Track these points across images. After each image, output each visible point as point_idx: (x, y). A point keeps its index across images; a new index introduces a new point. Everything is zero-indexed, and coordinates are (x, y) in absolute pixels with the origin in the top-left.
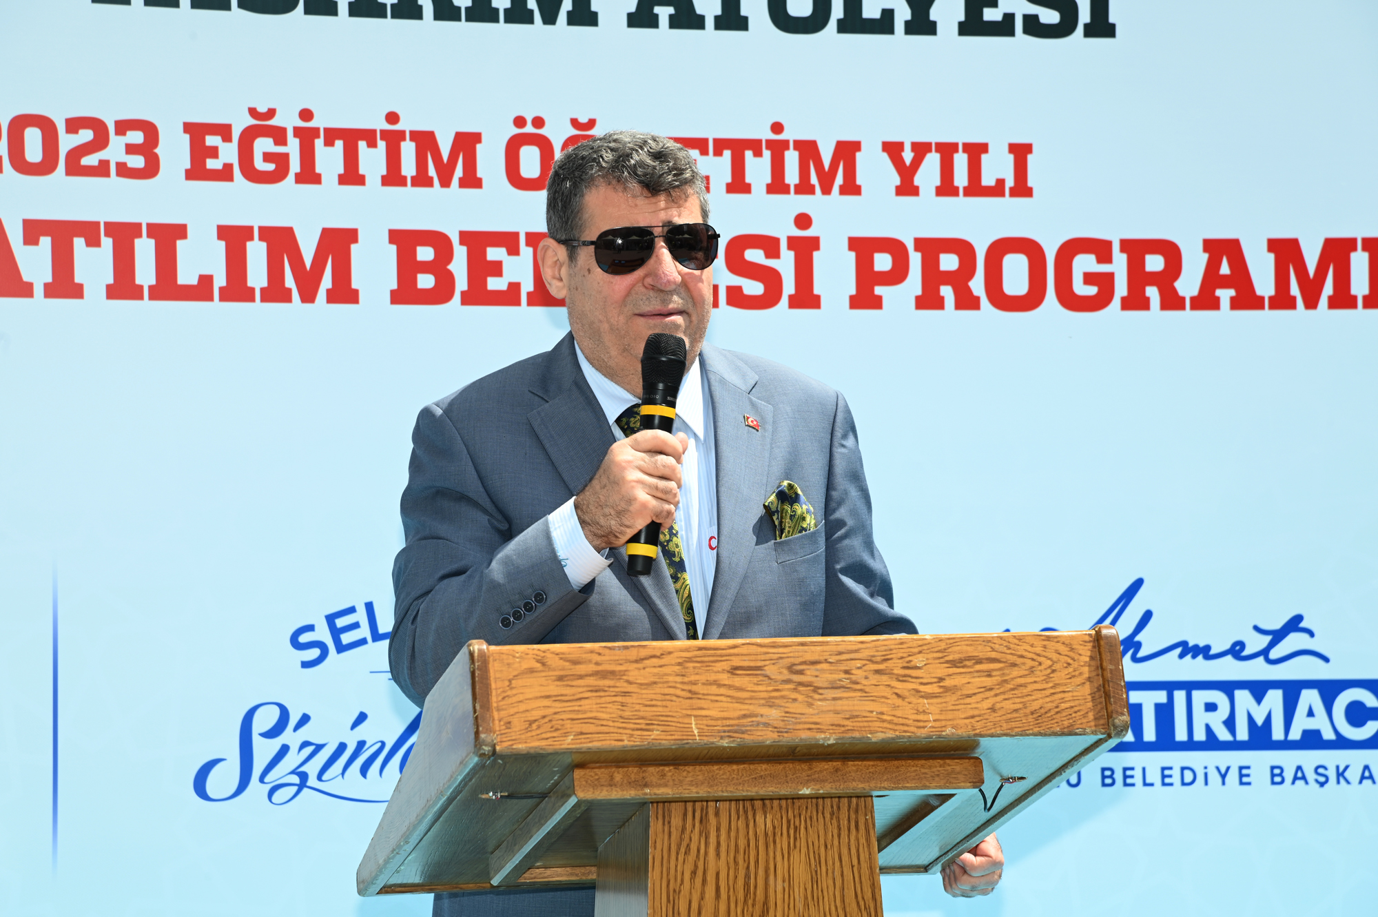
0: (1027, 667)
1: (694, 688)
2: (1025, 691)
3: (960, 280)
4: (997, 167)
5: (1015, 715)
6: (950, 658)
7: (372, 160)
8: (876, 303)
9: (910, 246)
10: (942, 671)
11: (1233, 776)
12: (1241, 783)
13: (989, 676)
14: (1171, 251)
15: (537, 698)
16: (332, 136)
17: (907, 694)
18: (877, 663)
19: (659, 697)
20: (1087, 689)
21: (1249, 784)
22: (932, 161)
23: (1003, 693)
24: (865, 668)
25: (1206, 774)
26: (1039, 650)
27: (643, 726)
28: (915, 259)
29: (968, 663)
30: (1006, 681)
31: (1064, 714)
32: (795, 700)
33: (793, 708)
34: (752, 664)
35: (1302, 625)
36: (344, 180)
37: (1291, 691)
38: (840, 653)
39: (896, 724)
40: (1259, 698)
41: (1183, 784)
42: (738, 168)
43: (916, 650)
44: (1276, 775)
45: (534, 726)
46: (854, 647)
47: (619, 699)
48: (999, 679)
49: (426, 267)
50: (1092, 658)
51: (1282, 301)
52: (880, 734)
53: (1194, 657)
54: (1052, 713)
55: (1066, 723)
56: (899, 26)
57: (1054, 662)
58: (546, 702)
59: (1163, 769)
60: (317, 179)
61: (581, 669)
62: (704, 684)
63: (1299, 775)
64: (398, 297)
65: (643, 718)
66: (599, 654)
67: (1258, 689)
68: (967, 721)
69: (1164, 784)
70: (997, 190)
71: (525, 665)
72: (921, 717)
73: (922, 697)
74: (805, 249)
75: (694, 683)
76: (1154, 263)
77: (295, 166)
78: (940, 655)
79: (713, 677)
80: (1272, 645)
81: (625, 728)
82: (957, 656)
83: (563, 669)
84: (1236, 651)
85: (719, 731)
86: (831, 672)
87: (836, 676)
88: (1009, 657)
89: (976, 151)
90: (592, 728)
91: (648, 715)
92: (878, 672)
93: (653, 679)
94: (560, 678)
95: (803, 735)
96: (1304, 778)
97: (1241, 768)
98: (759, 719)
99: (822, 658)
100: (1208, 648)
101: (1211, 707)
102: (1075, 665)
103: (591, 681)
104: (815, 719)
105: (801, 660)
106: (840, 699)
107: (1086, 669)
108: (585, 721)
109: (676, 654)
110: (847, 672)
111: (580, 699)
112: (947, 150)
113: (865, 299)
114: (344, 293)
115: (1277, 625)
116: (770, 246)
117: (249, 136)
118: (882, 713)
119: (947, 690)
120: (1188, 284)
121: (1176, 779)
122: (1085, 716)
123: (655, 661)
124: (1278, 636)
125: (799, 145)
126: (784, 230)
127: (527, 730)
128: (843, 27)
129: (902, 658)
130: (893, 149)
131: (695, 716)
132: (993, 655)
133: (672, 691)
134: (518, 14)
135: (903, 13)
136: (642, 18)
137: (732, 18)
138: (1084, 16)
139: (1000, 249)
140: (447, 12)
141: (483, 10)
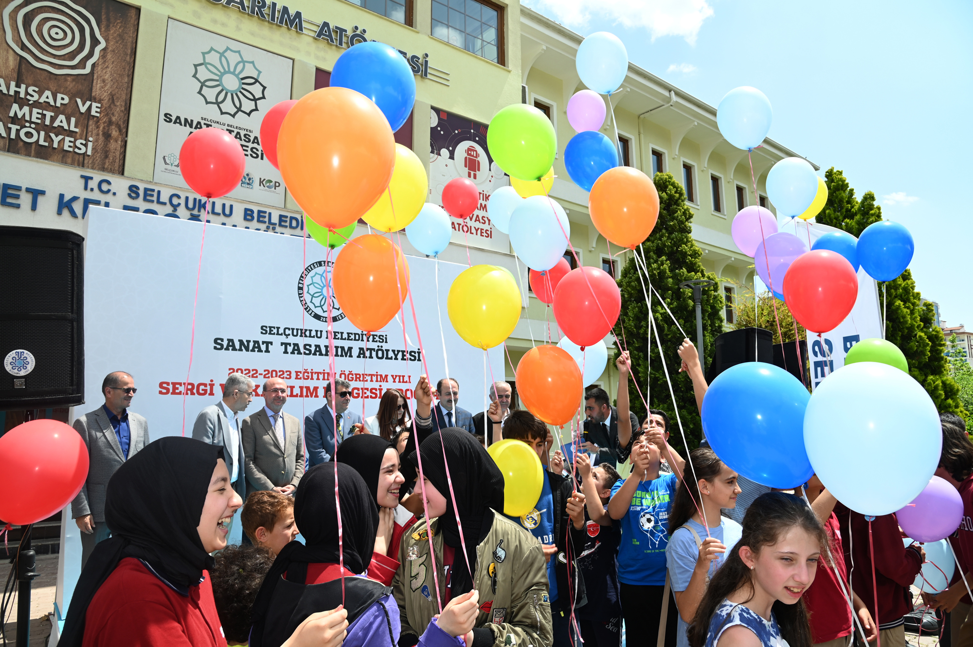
7: (321, 376)
16: (315, 373)
22: (398, 378)
36: (317, 379)
42: (372, 378)
60: (313, 379)
70: (406, 382)
77: (310, 377)
89: (403, 376)
112: (400, 376)
114: (317, 396)
116: (376, 389)
117: (304, 373)
125: (380, 375)
126: (378, 387)
128: (386, 359)
130: (392, 376)
134: (342, 356)
135: (394, 357)
136: (359, 357)
137: (371, 357)
138: (417, 358)
139: (407, 390)
140: (332, 355)
141: (337, 355)
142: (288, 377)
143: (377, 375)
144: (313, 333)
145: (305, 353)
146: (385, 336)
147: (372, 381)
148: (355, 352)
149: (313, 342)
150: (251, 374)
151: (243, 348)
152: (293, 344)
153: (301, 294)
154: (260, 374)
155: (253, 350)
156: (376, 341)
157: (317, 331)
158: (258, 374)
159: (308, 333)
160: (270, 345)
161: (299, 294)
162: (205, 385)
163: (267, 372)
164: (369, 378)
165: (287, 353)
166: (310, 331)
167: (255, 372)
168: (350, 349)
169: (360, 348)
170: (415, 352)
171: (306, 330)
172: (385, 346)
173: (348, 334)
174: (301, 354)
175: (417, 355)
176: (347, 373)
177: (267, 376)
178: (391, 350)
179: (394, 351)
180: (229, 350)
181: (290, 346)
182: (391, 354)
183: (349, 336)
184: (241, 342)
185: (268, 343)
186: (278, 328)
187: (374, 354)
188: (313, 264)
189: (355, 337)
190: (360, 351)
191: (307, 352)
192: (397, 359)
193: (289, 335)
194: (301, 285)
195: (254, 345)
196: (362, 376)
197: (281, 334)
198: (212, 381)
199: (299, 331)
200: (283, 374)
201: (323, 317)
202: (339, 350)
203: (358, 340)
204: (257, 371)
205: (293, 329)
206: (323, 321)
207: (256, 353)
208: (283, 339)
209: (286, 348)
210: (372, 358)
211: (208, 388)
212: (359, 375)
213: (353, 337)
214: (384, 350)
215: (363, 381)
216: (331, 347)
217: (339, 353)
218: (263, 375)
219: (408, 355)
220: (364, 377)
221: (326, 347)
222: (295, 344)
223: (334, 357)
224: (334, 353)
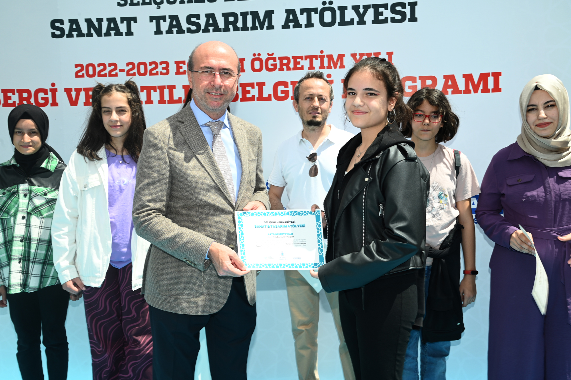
14: (434, 79)
42: (311, 63)
56: (355, 23)
76: (429, 82)
125: (328, 56)
128: (340, 24)
130: (354, 56)
134: (254, 28)
135: (356, 19)
136: (286, 26)
137: (309, 24)
138: (408, 16)
140: (236, 29)
141: (245, 28)
142: (164, 71)
143: (322, 57)
145: (189, 31)
147: (312, 67)
148: (279, 19)
149: (203, 9)
150: (107, 71)
151: (93, 31)
152: (170, 17)
154: (121, 70)
155: (108, 34)
158: (117, 71)
160: (132, 22)
162: (45, 91)
163: (131, 67)
164: (306, 63)
165: (161, 33)
167: (113, 67)
168: (269, 14)
169: (287, 11)
170: (403, 5)
174: (183, 32)
175: (407, 10)
176: (264, 57)
177: (131, 72)
178: (350, 8)
179: (356, 8)
180: (72, 36)
181: (165, 20)
184: (89, 21)
185: (129, 20)
187: (315, 18)
190: (288, 17)
191: (193, 28)
192: (364, 23)
193: (162, 2)
195: (109, 25)
196: (292, 61)
197: (150, 3)
198: (53, 84)
200: (156, 67)
202: (249, 18)
204: (115, 65)
207: (113, 38)
208: (153, 10)
209: (158, 26)
210: (312, 26)
211: (50, 95)
212: (288, 58)
214: (336, 9)
215: (295, 68)
216: (235, 15)
217: (250, 24)
218: (126, 70)
219: (387, 14)
220: (296, 63)
221: (226, 15)
222: (172, 18)
223: (240, 32)
224: (240, 24)
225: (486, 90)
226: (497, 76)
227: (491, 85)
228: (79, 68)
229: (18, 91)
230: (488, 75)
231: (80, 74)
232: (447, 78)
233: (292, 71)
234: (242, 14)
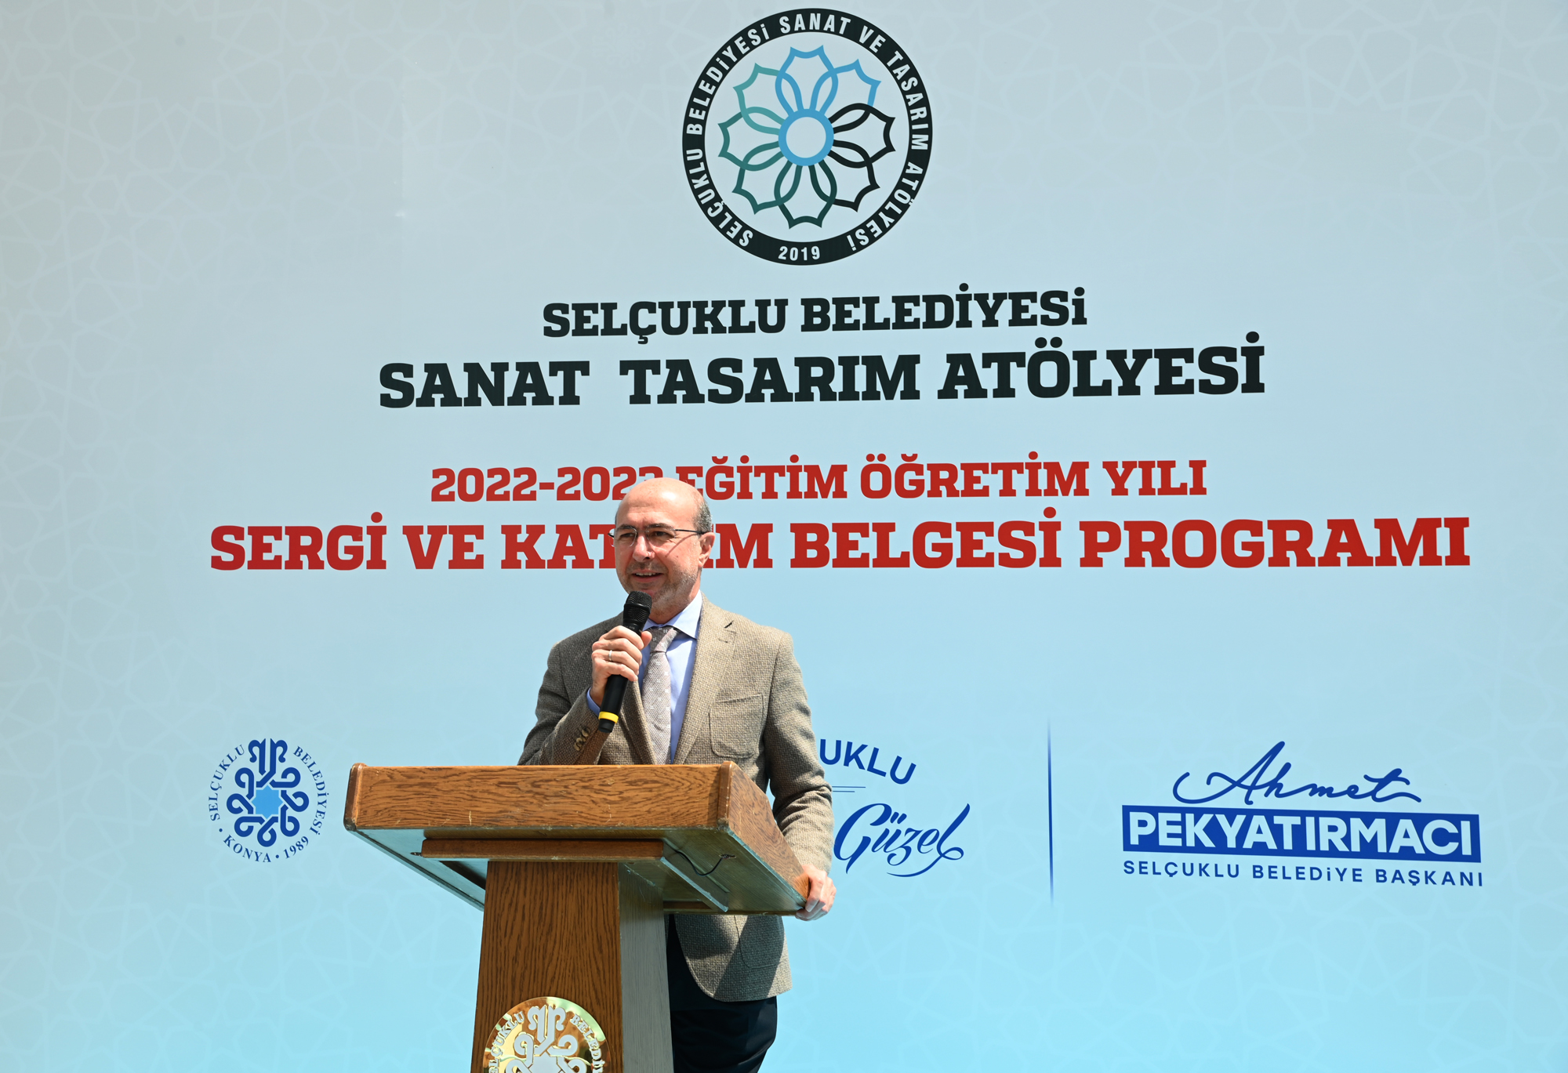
0: (675, 786)
1: (474, 794)
2: (670, 801)
3: (1156, 548)
4: (1182, 475)
5: (661, 816)
6: (629, 780)
7: (782, 484)
8: (1099, 563)
9: (1122, 527)
10: (622, 787)
11: (1348, 875)
12: (1355, 880)
13: (651, 791)
14: (1305, 529)
15: (384, 797)
16: (759, 470)
17: (599, 801)
18: (584, 782)
19: (454, 799)
20: (707, 802)
21: (1361, 881)
22: (1137, 474)
23: (657, 802)
24: (578, 785)
25: (1329, 873)
26: (684, 776)
27: (441, 816)
28: (1125, 535)
29: (639, 783)
30: (660, 795)
31: (692, 816)
32: (532, 803)
33: (530, 807)
34: (511, 781)
35: (1400, 776)
36: (765, 496)
37: (1392, 820)
38: (564, 775)
39: (589, 819)
40: (1368, 825)
41: (1312, 878)
42: (1008, 480)
43: (610, 775)
44: (1381, 876)
45: (379, 814)
46: (573, 772)
47: (430, 799)
48: (656, 793)
49: (812, 545)
50: (715, 781)
51: (1386, 560)
52: (578, 825)
53: (1320, 795)
54: (685, 814)
55: (691, 821)
56: (1115, 390)
57: (692, 784)
58: (388, 800)
59: (1298, 868)
60: (750, 496)
61: (412, 781)
62: (480, 792)
63: (1398, 876)
64: (795, 563)
65: (441, 811)
66: (424, 773)
67: (1368, 818)
68: (632, 819)
69: (1298, 878)
70: (1182, 490)
71: (381, 778)
72: (605, 815)
73: (608, 803)
74: (1051, 530)
75: (475, 791)
76: (1293, 536)
77: (737, 489)
78: (623, 778)
79: (487, 788)
80: (1378, 789)
81: (430, 817)
82: (633, 779)
83: (402, 781)
84: (1352, 791)
85: (484, 820)
86: (556, 787)
87: (559, 789)
88: (665, 780)
89: (1167, 466)
90: (411, 816)
91: (445, 809)
92: (585, 787)
93: (452, 788)
94: (399, 786)
95: (533, 824)
96: (1401, 878)
97: (1354, 870)
98: (509, 814)
99: (553, 778)
100: (1331, 789)
101: (1333, 829)
102: (704, 786)
103: (416, 788)
104: (541, 815)
105: (541, 779)
106: (559, 803)
107: (709, 789)
108: (409, 812)
109: (468, 774)
110: (566, 787)
111: (408, 799)
112: (1147, 466)
113: (1091, 559)
114: (764, 562)
115: (1382, 776)
116: (1028, 528)
117: (712, 473)
118: (582, 812)
119: (623, 799)
120: (1317, 549)
121: (1307, 875)
122: (704, 817)
123: (455, 778)
124: (1382, 783)
125: (1047, 465)
126: (1037, 517)
127: (375, 816)
128: (1077, 392)
129: (600, 779)
130: (1110, 467)
131: (472, 811)
132: (656, 778)
133: (461, 795)
134: (871, 395)
135: (1117, 382)
136: (947, 393)
137: (1004, 390)
138: (1242, 379)
139: (1183, 528)
140: (828, 395)
141: (849, 394)
144: (749, 314)
145: (715, 396)
146: (1072, 296)
147: (1008, 491)
148: (931, 375)
149: (749, 348)
150: (510, 488)
151: (481, 393)
152: (669, 363)
153: (696, 164)
154: (544, 486)
155: (517, 400)
156: (1032, 321)
157: (762, 305)
158: (536, 487)
159: (725, 317)
161: (689, 165)
162: (355, 533)
163: (568, 477)
164: (995, 481)
165: (646, 400)
166: (737, 305)
167: (524, 478)
168: (908, 364)
169: (951, 358)
170: (1230, 354)
171: (718, 305)
172: (1072, 338)
173: (899, 301)
174: (700, 399)
175: (1240, 365)
176: (893, 463)
177: (570, 491)
178: (1102, 355)
179: (1116, 357)
180: (431, 403)
181: (656, 371)
182: (1102, 371)
183: (901, 312)
184: (473, 370)
185: (571, 370)
186: (609, 308)
187: (1019, 376)
188: (744, 34)
189: (930, 312)
190: (952, 372)
191: (725, 390)
192: (1136, 391)
193: (652, 329)
194: (694, 130)
195: (522, 379)
196: (961, 474)
197: (622, 331)
198: (377, 517)
199: (692, 312)
201: (790, 245)
202: (861, 371)
203: (946, 323)
204: (531, 473)
205: (666, 307)
206: (788, 261)
207: (529, 409)
208: (629, 347)
209: (640, 383)
210: (1011, 393)
211: (366, 542)
212: (951, 468)
213: (919, 312)
214: (1070, 357)
215: (968, 492)
216: (826, 363)
217: (860, 385)
218: (556, 487)
219: (1192, 371)
220: (970, 480)
221: (804, 364)
222: (676, 366)
223: (838, 405)
224: (837, 385)
225: (1431, 559)
226: (1457, 526)
227: (1443, 548)
228: (443, 478)
229: (289, 530)
230: (1436, 522)
231: (445, 492)
232: (1336, 526)
233: (960, 499)
234: (843, 360)
